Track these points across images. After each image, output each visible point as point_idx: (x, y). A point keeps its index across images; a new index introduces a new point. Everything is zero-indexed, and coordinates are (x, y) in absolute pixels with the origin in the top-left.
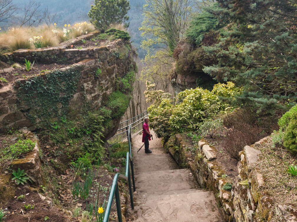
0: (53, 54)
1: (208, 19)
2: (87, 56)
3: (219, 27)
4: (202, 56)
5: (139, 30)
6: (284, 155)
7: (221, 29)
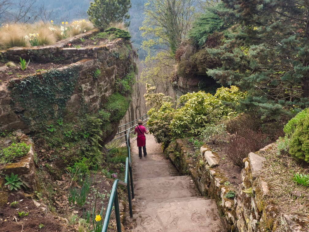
0: (49, 53)
1: (212, 20)
2: (86, 56)
3: (223, 28)
4: (205, 58)
5: (140, 29)
6: (289, 163)
7: (225, 31)
